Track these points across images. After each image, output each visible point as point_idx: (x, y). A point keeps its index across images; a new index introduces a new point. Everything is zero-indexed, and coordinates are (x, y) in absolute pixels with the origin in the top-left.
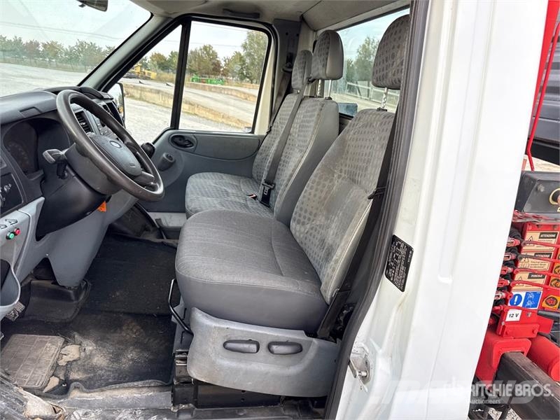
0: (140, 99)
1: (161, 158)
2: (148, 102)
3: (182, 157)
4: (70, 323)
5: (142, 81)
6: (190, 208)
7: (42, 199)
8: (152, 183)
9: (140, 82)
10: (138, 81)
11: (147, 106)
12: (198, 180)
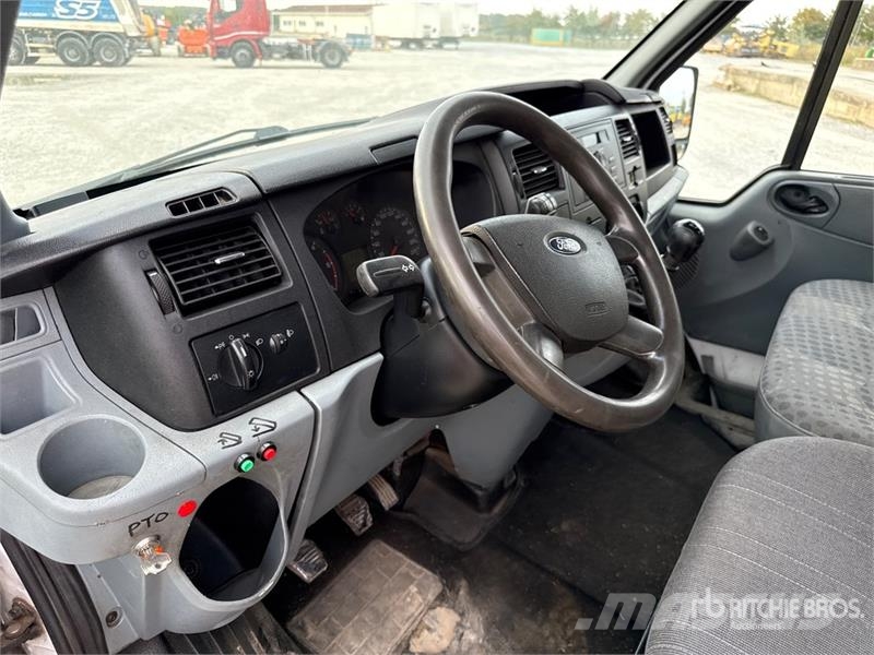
0: (757, 94)
1: (742, 233)
2: (769, 99)
3: (793, 234)
4: (466, 553)
5: (766, 61)
6: (769, 392)
7: (379, 357)
8: (652, 355)
9: (763, 64)
10: (758, 61)
11: (764, 107)
12: (816, 302)
